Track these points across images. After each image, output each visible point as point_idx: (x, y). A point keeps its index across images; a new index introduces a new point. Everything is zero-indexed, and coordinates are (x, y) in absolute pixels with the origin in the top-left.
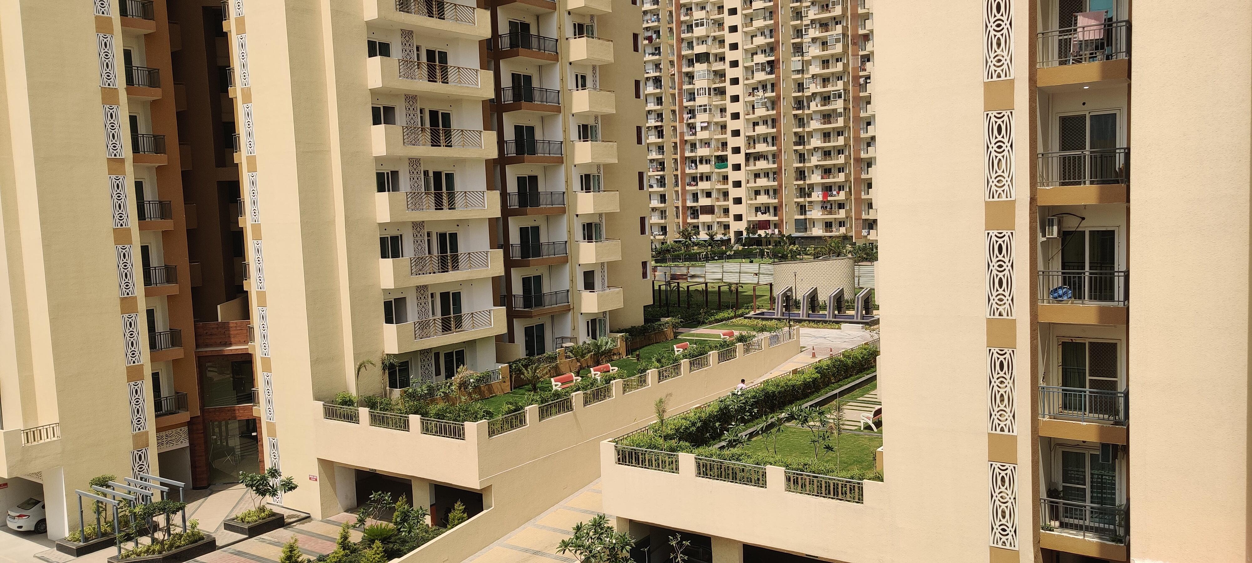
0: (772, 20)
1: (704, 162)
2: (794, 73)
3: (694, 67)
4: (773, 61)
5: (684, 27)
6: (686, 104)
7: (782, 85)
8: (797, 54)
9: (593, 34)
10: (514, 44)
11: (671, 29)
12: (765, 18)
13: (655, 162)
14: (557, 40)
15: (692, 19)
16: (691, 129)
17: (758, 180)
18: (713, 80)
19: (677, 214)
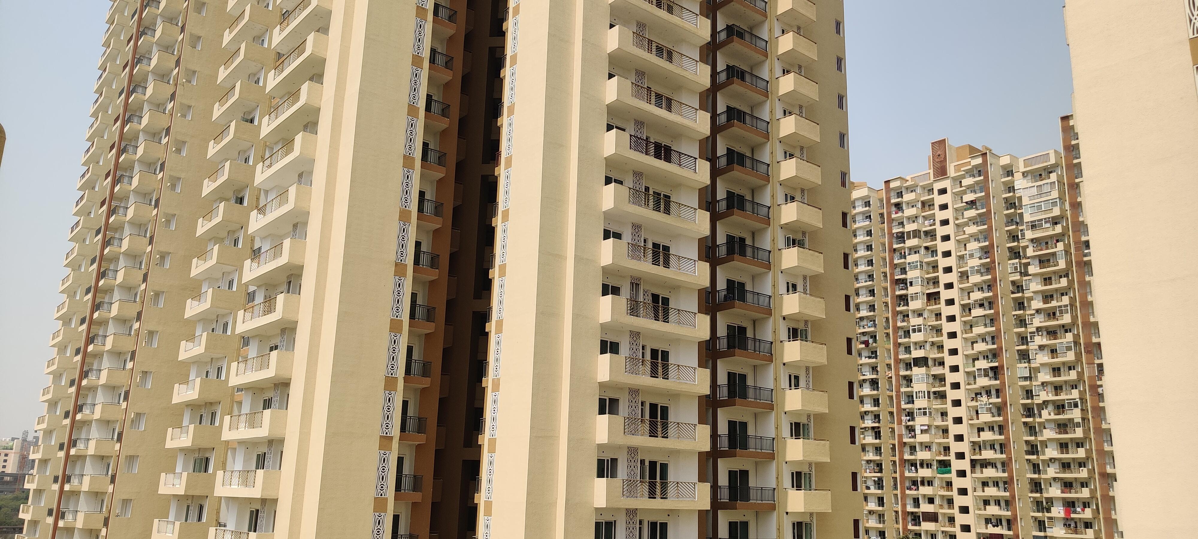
0: (993, 326)
1: (925, 466)
2: (1021, 379)
3: (912, 371)
4: (996, 367)
5: (901, 333)
6: (904, 406)
7: (1008, 392)
8: (1023, 361)
9: (806, 338)
10: (731, 345)
11: (888, 335)
12: (985, 325)
13: (872, 463)
14: (772, 343)
15: (909, 325)
16: (910, 431)
17: (986, 489)
18: (932, 384)
19: (896, 519)
